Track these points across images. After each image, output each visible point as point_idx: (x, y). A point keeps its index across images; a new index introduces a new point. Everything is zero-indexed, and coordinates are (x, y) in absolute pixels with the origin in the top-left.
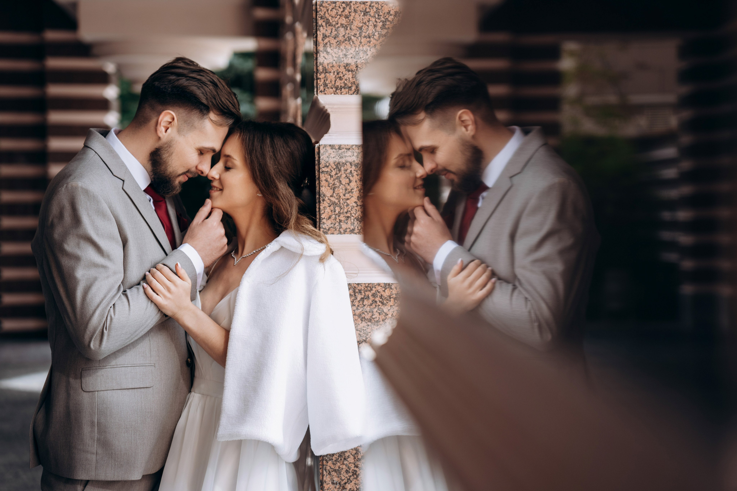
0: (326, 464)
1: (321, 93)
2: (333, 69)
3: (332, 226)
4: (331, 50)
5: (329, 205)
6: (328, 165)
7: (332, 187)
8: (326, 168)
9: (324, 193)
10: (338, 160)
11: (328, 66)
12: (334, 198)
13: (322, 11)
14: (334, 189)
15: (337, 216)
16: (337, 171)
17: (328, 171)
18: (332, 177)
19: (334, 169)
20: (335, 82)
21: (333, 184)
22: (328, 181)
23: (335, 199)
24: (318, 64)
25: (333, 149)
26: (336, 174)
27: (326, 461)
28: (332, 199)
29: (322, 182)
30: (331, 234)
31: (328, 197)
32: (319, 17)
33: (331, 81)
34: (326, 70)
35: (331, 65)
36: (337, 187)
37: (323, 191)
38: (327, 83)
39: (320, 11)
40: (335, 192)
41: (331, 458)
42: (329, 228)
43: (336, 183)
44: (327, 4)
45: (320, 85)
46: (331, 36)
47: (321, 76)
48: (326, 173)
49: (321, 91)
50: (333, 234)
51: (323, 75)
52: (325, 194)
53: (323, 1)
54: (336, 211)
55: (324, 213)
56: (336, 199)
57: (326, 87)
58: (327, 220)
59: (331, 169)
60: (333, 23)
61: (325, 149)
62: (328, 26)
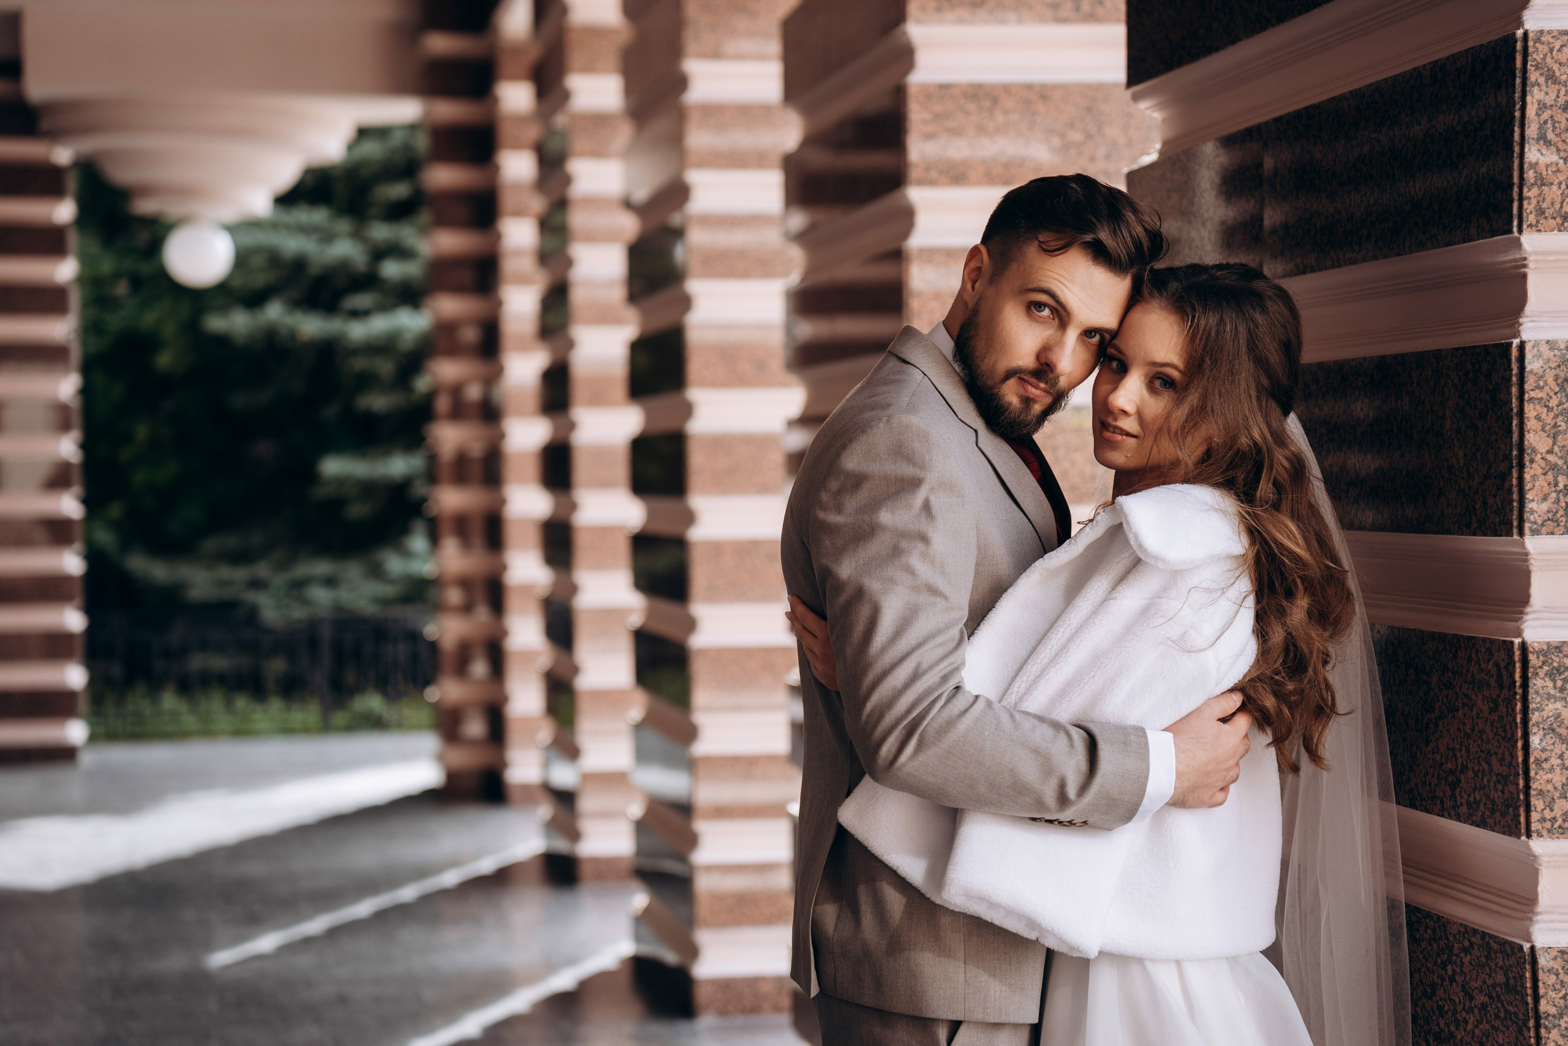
0: (1547, 1036)
1: (1529, 229)
2: (1557, 178)
3: (1550, 517)
4: (1554, 136)
5: (1544, 472)
6: (1542, 384)
7: (1550, 431)
8: (1537, 391)
9: (1534, 444)
10: (1564, 373)
11: (1547, 170)
12: (1554, 455)
13: (1539, 53)
14: (1556, 436)
15: (1561, 495)
16: (1562, 396)
17: (1541, 399)
18: (1552, 411)
19: (1556, 393)
20: (1562, 205)
21: (1553, 426)
22: (1542, 419)
23: (1557, 459)
24: (1526, 166)
25: (1555, 349)
26: (1560, 404)
27: (1547, 1030)
28: (1550, 457)
29: (1528, 420)
30: (1547, 535)
31: (1542, 454)
32: (1531, 65)
33: (1552, 203)
34: (1542, 179)
35: (1554, 169)
36: (1561, 433)
37: (1530, 442)
38: (1543, 206)
39: (1534, 52)
40: (1559, 443)
41: (1557, 1022)
42: (1545, 521)
43: (1559, 424)
44: (1551, 36)
45: (1528, 211)
46: (1556, 106)
47: (1531, 192)
48: (1539, 403)
49: (1530, 226)
50: (1552, 533)
51: (1535, 191)
52: (1535, 448)
53: (1542, 30)
54: (1559, 485)
55: (1532, 489)
56: (1559, 458)
57: (1541, 215)
58: (1539, 503)
59: (1549, 392)
60: (1561, 77)
61: (1536, 349)
62: (1550, 85)
